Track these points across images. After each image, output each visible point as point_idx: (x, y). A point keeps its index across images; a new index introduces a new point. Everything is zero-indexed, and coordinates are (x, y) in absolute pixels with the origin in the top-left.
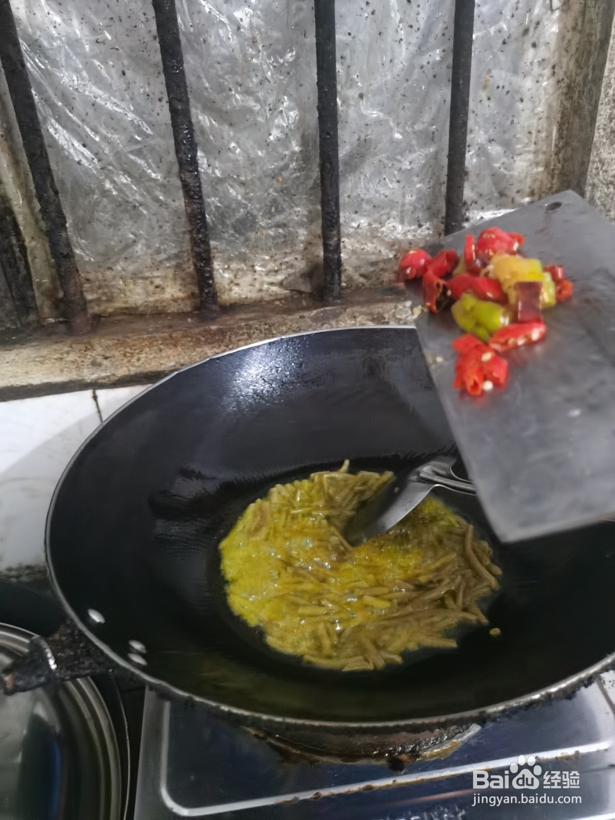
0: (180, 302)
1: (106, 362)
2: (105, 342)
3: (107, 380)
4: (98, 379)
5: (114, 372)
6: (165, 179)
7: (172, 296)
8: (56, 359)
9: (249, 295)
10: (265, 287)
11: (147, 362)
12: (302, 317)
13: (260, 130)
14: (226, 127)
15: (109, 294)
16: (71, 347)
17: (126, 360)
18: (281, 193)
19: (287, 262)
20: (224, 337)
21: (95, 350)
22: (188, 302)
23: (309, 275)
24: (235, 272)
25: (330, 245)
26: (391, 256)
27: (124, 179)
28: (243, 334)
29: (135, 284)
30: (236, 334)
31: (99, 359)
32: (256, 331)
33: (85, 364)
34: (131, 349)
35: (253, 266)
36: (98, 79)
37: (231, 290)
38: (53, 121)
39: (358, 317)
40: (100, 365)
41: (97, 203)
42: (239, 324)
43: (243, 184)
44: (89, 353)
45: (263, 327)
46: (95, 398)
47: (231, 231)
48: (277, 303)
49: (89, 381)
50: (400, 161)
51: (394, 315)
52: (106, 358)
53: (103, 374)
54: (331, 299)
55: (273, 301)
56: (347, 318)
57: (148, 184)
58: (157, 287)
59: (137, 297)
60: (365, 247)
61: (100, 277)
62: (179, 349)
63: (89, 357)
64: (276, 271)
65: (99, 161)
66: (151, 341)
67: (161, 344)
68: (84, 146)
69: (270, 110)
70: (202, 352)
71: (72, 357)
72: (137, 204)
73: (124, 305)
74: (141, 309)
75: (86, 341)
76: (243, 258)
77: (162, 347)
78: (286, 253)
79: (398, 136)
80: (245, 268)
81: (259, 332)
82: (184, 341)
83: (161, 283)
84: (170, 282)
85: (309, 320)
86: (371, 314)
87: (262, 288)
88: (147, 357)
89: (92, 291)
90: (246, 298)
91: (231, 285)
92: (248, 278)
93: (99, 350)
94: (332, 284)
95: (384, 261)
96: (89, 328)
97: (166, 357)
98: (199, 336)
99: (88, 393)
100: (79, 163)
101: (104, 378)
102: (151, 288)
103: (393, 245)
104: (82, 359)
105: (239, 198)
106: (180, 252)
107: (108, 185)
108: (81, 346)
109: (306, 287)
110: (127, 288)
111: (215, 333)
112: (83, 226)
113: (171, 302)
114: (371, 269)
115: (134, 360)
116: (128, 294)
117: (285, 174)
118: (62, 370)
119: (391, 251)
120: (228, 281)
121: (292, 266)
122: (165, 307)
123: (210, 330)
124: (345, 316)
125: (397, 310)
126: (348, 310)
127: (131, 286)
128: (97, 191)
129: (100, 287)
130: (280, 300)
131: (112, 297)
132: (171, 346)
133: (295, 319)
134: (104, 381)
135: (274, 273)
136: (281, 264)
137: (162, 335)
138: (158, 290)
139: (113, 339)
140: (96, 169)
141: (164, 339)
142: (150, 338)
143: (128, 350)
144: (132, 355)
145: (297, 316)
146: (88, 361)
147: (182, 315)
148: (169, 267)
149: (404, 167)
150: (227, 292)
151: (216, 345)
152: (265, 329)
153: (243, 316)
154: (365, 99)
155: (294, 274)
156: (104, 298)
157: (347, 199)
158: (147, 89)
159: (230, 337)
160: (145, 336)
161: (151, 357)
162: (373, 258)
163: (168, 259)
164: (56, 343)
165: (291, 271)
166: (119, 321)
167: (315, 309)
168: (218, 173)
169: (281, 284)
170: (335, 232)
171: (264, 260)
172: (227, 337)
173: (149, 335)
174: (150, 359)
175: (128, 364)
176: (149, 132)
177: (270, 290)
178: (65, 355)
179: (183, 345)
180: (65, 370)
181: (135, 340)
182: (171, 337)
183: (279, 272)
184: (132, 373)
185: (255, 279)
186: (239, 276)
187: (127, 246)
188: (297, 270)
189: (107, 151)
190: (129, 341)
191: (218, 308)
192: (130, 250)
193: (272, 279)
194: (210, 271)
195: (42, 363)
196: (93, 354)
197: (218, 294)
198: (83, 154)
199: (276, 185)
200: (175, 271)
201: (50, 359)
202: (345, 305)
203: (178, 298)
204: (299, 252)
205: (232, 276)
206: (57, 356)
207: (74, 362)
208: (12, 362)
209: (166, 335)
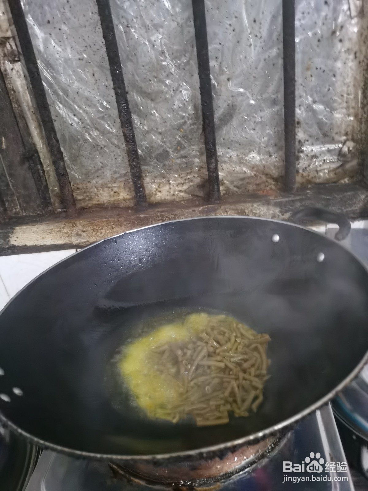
0: (127, 201)
1: (83, 234)
2: (84, 222)
3: (84, 244)
4: (80, 243)
5: (88, 240)
6: (117, 132)
7: (124, 197)
8: (57, 231)
9: (167, 198)
10: (177, 193)
11: (106, 235)
12: (194, 211)
13: (168, 102)
14: (149, 101)
15: (89, 196)
16: (65, 225)
17: (94, 233)
18: (183, 138)
19: (189, 178)
20: (148, 221)
21: (77, 227)
22: (132, 201)
23: (201, 186)
24: (158, 184)
25: (211, 168)
26: (253, 175)
27: (95, 133)
29: (103, 190)
31: (80, 232)
32: (167, 219)
33: (73, 234)
34: (97, 227)
35: (169, 181)
36: (80, 79)
37: (156, 194)
38: (58, 103)
39: (229, 212)
40: (80, 235)
41: (81, 146)
42: (156, 214)
43: (160, 133)
44: (74, 228)
47: (156, 161)
48: (183, 202)
49: (75, 244)
50: (254, 117)
51: (251, 211)
52: (84, 232)
53: (83, 241)
54: (213, 200)
55: (181, 201)
56: (221, 212)
57: (108, 135)
58: (115, 192)
59: (105, 198)
60: (236, 169)
61: (85, 187)
62: (123, 227)
63: (74, 230)
64: (183, 184)
65: (82, 123)
66: (107, 222)
67: (113, 224)
68: (74, 115)
69: (174, 91)
71: (65, 230)
72: (103, 147)
73: (97, 203)
74: (106, 205)
75: (72, 221)
76: (163, 176)
77: (113, 226)
78: (188, 173)
79: (252, 102)
80: (164, 182)
82: (125, 223)
83: (117, 190)
84: (122, 190)
85: (198, 212)
86: (237, 210)
87: (174, 193)
88: (105, 232)
89: (80, 194)
90: (165, 199)
91: (157, 192)
92: (167, 188)
93: (80, 227)
94: (214, 191)
95: (249, 178)
98: (134, 221)
99: (74, 251)
100: (71, 125)
101: (83, 243)
102: (112, 193)
103: (253, 168)
104: (71, 232)
105: (159, 141)
106: (126, 173)
107: (87, 137)
108: (71, 225)
109: (201, 194)
110: (98, 193)
111: (143, 219)
112: (75, 159)
113: (123, 201)
114: (241, 183)
115: (98, 233)
116: (100, 196)
117: (185, 127)
118: (61, 238)
119: (252, 171)
120: (155, 189)
121: (192, 181)
122: (119, 204)
123: (141, 217)
124: (220, 211)
125: (254, 208)
126: (222, 207)
127: (101, 192)
128: (81, 140)
129: (84, 193)
130: (184, 200)
131: (91, 198)
132: (119, 226)
133: (189, 212)
135: (181, 185)
136: (185, 180)
137: (113, 219)
138: (116, 194)
139: (87, 221)
140: (80, 128)
141: (114, 222)
142: (107, 221)
143: (95, 227)
144: (97, 230)
145: (190, 210)
146: (74, 233)
147: (128, 208)
148: (121, 181)
149: (257, 120)
150: (153, 196)
152: (172, 218)
153: (160, 210)
154: (230, 81)
155: (193, 186)
156: (87, 199)
157: (223, 141)
158: (106, 83)
159: (152, 222)
160: (104, 220)
161: (108, 231)
162: (242, 176)
163: (121, 177)
164: (58, 222)
165: (191, 184)
166: (93, 211)
167: (202, 206)
168: (146, 128)
169: (185, 191)
170: (213, 160)
171: (175, 177)
173: (106, 219)
174: (108, 233)
175: (95, 235)
176: (108, 106)
177: (179, 195)
178: (62, 229)
179: (125, 225)
180: (63, 237)
181: (98, 222)
182: (118, 220)
183: (184, 184)
185: (170, 188)
186: (161, 187)
187: (98, 170)
188: (195, 183)
189: (86, 118)
190: (95, 222)
191: (147, 205)
192: (100, 172)
193: (180, 188)
194: (140, 183)
195: (50, 233)
196: (77, 229)
197: (147, 197)
198: (74, 120)
199: (180, 134)
200: (124, 184)
201: (54, 231)
202: (220, 204)
203: (127, 199)
204: (195, 173)
205: (157, 187)
206: (58, 229)
207: (67, 233)
208: (35, 232)
209: (116, 219)
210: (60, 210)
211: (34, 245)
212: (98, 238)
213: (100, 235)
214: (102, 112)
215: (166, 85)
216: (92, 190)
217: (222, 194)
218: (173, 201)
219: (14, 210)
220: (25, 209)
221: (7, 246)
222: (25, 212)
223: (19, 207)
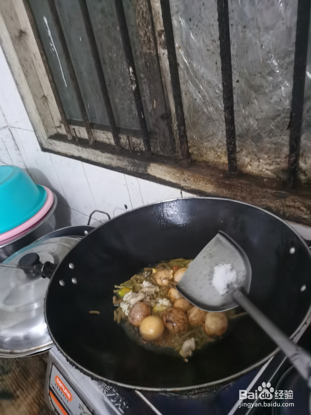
0: (225, 165)
1: (188, 181)
2: (189, 173)
5: (191, 186)
9: (255, 172)
10: (264, 170)
11: (202, 187)
12: (267, 192)
13: (267, 96)
14: (252, 92)
15: (201, 153)
16: (178, 171)
17: (194, 183)
18: (276, 128)
19: (276, 161)
22: (227, 166)
23: (285, 171)
24: (251, 159)
27: (211, 109)
28: (239, 189)
29: (210, 152)
30: (236, 189)
31: (186, 179)
35: (259, 159)
36: (206, 66)
37: (247, 167)
38: (190, 82)
39: (297, 203)
41: (200, 117)
42: (238, 184)
43: (257, 120)
44: (183, 175)
45: (248, 190)
46: (181, 193)
47: (250, 140)
48: (265, 180)
49: (182, 186)
52: (188, 180)
53: (187, 185)
55: (265, 178)
56: (290, 201)
58: (218, 156)
59: (211, 158)
61: (199, 146)
62: (213, 185)
64: (270, 164)
65: (203, 99)
66: (203, 179)
67: (207, 181)
68: (199, 92)
69: (273, 87)
70: (222, 190)
71: (178, 175)
72: (215, 120)
73: (205, 160)
74: (210, 163)
76: (255, 154)
78: (276, 157)
80: (255, 159)
82: (215, 183)
83: (220, 155)
84: (223, 156)
85: (270, 194)
87: (262, 170)
88: (202, 185)
89: (195, 150)
90: (253, 172)
92: (256, 163)
93: (186, 176)
96: (188, 166)
98: (221, 184)
99: (179, 191)
100: (196, 99)
101: (186, 187)
102: (216, 156)
105: (255, 126)
107: (206, 111)
108: (181, 172)
110: (207, 153)
111: (227, 185)
112: (195, 124)
113: (222, 164)
115: (197, 184)
116: (208, 155)
117: (279, 119)
118: (175, 179)
120: (247, 163)
121: (278, 164)
122: (218, 166)
123: (226, 183)
124: (289, 199)
126: (292, 197)
127: (209, 152)
128: (201, 112)
129: (198, 150)
130: (267, 178)
131: (202, 155)
132: (210, 184)
134: (186, 188)
136: (273, 162)
137: (207, 178)
138: (219, 157)
139: (191, 173)
140: (202, 103)
143: (195, 179)
144: (197, 182)
145: (264, 190)
146: (182, 178)
147: (223, 171)
148: (223, 149)
150: (245, 167)
151: (227, 190)
155: (279, 168)
156: (199, 155)
159: (234, 189)
164: (174, 168)
165: (278, 166)
166: (200, 166)
167: (275, 190)
169: (271, 171)
171: (265, 157)
172: (232, 188)
173: (203, 176)
175: (195, 185)
177: (265, 172)
178: (176, 174)
181: (198, 176)
182: (211, 180)
183: (272, 165)
184: (196, 189)
185: (259, 165)
186: (252, 162)
187: (209, 136)
188: (281, 167)
189: (207, 96)
190: (196, 176)
191: (236, 173)
192: (210, 138)
193: (268, 167)
195: (169, 173)
196: (184, 177)
198: (198, 96)
199: (273, 123)
201: (171, 173)
202: (292, 193)
204: (282, 158)
205: (249, 161)
206: (173, 173)
207: (178, 177)
208: (161, 170)
209: (209, 179)
211: (160, 178)
212: (196, 187)
214: (218, 94)
215: (267, 81)
216: (203, 150)
218: (259, 176)
219: (156, 149)
220: (162, 150)
221: (146, 173)
222: (163, 152)
223: (159, 148)
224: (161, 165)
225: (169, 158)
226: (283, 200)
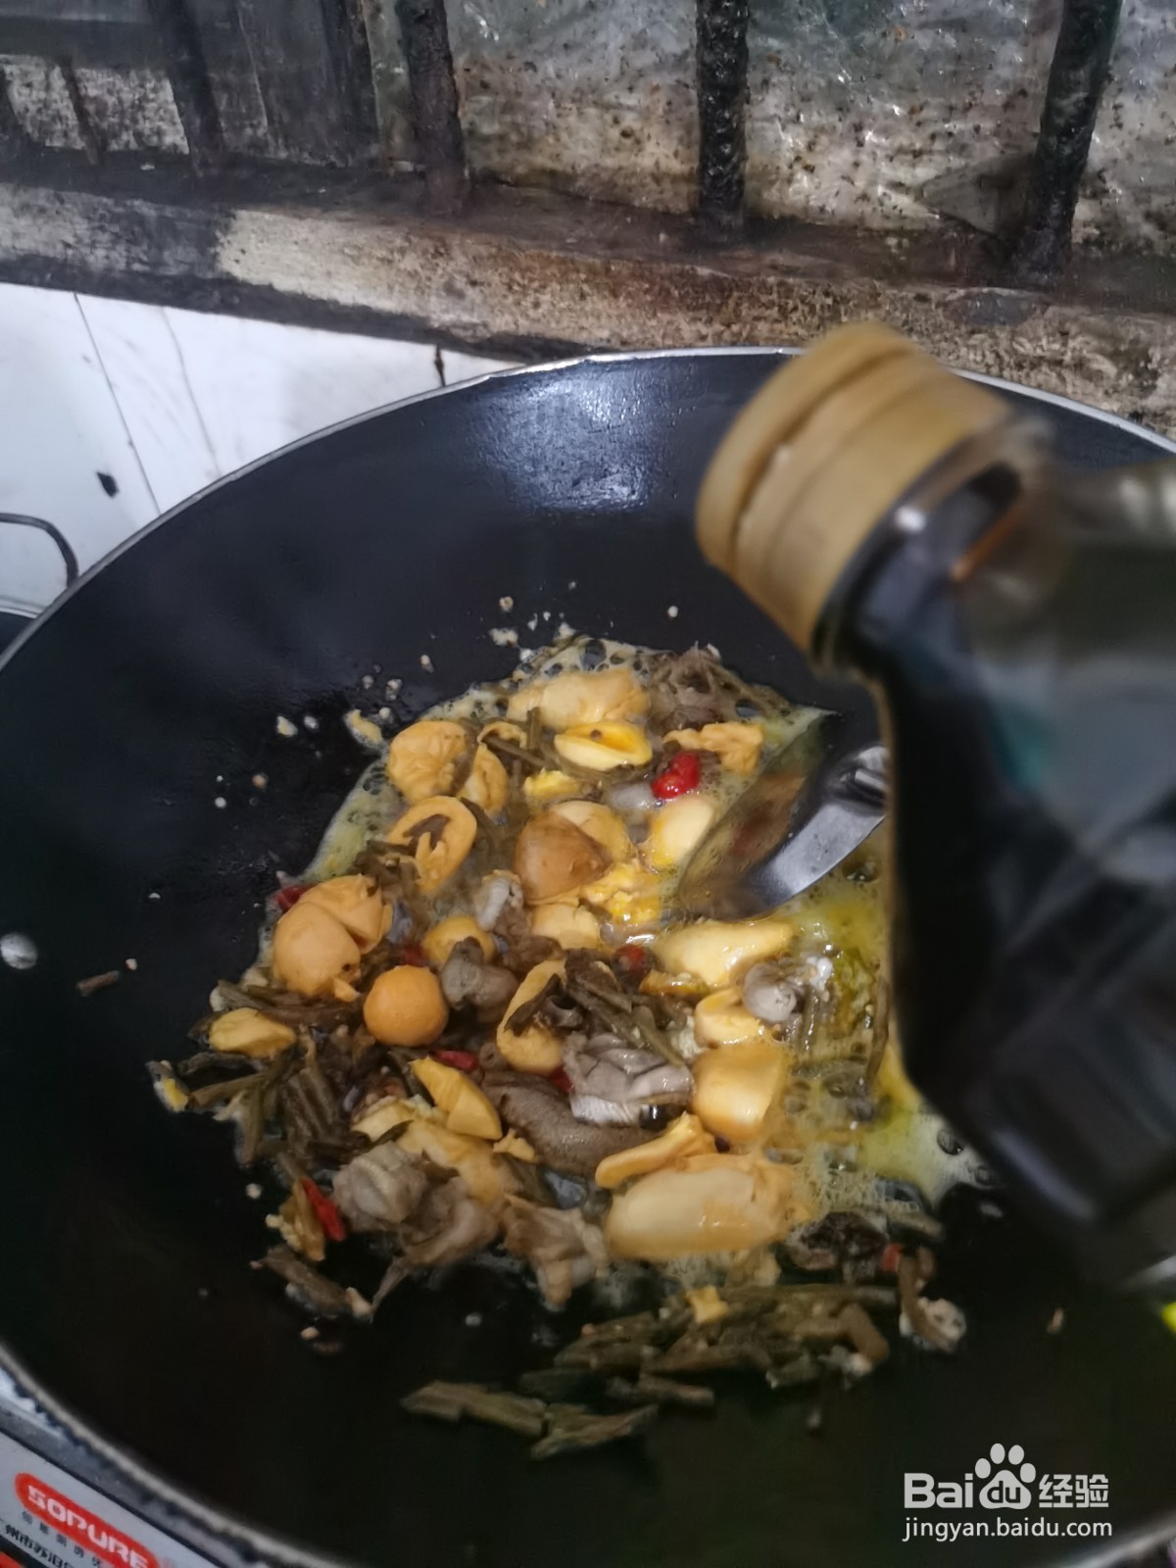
0: (667, 185)
1: (472, 293)
2: (476, 245)
3: (470, 333)
4: (455, 326)
5: (488, 320)
7: (657, 163)
8: (378, 259)
9: (832, 205)
10: (880, 190)
11: (553, 316)
12: (922, 298)
15: (524, 130)
16: (409, 241)
17: (511, 299)
19: (950, 134)
20: (724, 303)
21: (451, 259)
22: (684, 189)
23: (996, 183)
24: (811, 134)
25: (1060, 112)
28: (769, 306)
29: (580, 114)
30: (754, 301)
31: (460, 283)
32: (800, 307)
33: (434, 286)
34: (523, 278)
35: (858, 128)
37: (790, 181)
39: (1074, 338)
40: (460, 295)
42: (762, 277)
44: (441, 261)
45: (820, 300)
46: (439, 365)
47: (822, 18)
48: (892, 241)
49: (436, 325)
52: (474, 283)
53: (466, 318)
54: (1024, 267)
55: (888, 233)
56: (1041, 332)
58: (625, 134)
59: (582, 151)
61: (511, 85)
62: (622, 302)
63: (440, 271)
64: (917, 154)
66: (563, 267)
67: (586, 281)
70: (670, 323)
71: (410, 262)
73: (550, 164)
74: (581, 183)
75: (438, 234)
76: (838, 100)
77: (586, 288)
78: (951, 108)
80: (839, 128)
81: (807, 309)
82: (633, 286)
83: (636, 126)
84: (655, 130)
85: (941, 311)
87: (869, 191)
88: (553, 305)
89: (487, 113)
90: (822, 209)
91: (797, 167)
92: (844, 155)
93: (461, 261)
94: (1039, 227)
96: (459, 204)
97: (592, 315)
98: (667, 283)
99: (427, 352)
101: (465, 327)
102: (614, 133)
104: (428, 273)
106: (682, 53)
108: (429, 244)
109: (983, 217)
110: (560, 123)
111: (705, 286)
113: (649, 180)
115: (527, 302)
116: (564, 137)
118: (391, 288)
120: (791, 156)
121: (961, 149)
122: (630, 190)
123: (695, 276)
124: (1038, 325)
126: (1051, 311)
127: (572, 119)
129: (506, 109)
130: (900, 233)
131: (530, 137)
132: (606, 293)
133: (902, 299)
134: (461, 334)
135: (910, 157)
136: (933, 137)
137: (591, 260)
138: (628, 142)
139: (489, 243)
141: (592, 271)
142: (563, 261)
143: (517, 276)
144: (525, 291)
145: (909, 292)
146: (438, 280)
147: (662, 218)
148: (657, 89)
150: (778, 184)
151: (703, 314)
152: (822, 307)
153: (782, 258)
155: (961, 172)
156: (514, 138)
159: (738, 305)
160: (554, 254)
161: (562, 305)
163: (659, 67)
164: (384, 223)
165: (956, 162)
166: (527, 201)
167: (962, 286)
169: (918, 192)
170: (1085, 71)
171: (890, 115)
172: (731, 303)
173: (562, 254)
174: (561, 311)
175: (514, 309)
177: (886, 202)
178: (397, 256)
179: (629, 295)
180: (397, 288)
181: (532, 257)
182: (608, 270)
183: (925, 157)
184: (522, 331)
185: (856, 164)
186: (818, 148)
187: (572, 16)
188: (973, 163)
190: (521, 257)
191: (738, 221)
193: (903, 174)
194: (729, 121)
195: (356, 260)
196: (449, 269)
197: (750, 186)
200: (669, 103)
201: (370, 256)
202: (1052, 294)
203: (667, 174)
204: (986, 111)
205: (802, 144)
206: (382, 253)
207: (413, 275)
208: (304, 245)
209: (598, 262)
210: (407, 166)
211: (300, 292)
212: (522, 321)
213: (531, 313)
216: (536, 104)
217: (1078, 236)
218: (856, 227)
219: (249, 131)
220: (284, 133)
221: (210, 276)
222: (287, 147)
223: (265, 121)
224: (301, 218)
225: (334, 176)
226: (1003, 335)
